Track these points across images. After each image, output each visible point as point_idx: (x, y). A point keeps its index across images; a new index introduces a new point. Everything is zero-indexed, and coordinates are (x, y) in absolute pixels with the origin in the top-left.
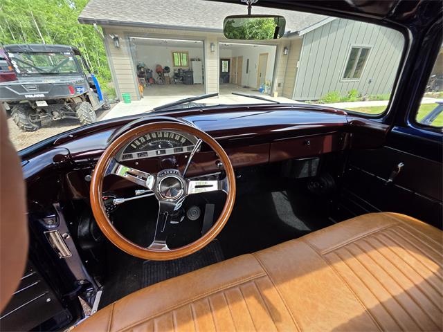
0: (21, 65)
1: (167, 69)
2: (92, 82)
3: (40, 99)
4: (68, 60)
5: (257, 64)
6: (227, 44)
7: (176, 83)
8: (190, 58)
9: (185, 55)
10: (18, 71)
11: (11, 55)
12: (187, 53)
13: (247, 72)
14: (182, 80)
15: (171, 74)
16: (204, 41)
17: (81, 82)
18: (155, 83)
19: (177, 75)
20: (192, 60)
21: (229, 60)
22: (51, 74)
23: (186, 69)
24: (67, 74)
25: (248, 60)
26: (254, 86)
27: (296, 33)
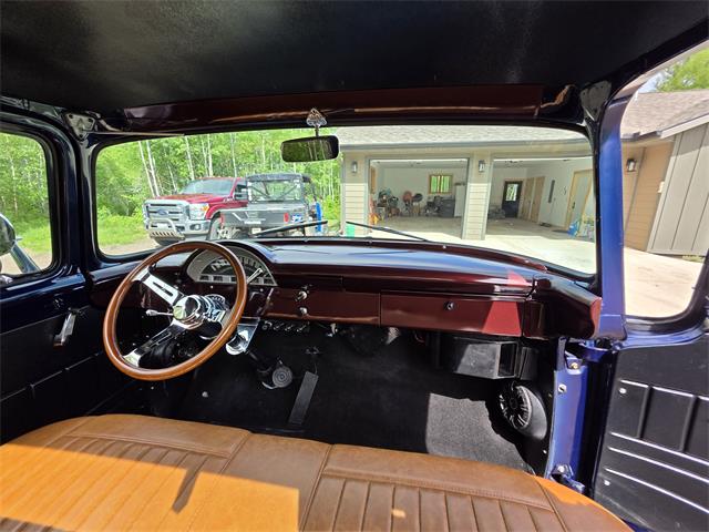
0: (255, 193)
1: (418, 197)
2: (315, 210)
3: (256, 226)
4: (295, 187)
5: (568, 189)
6: (514, 160)
7: (427, 215)
8: (454, 182)
9: (447, 178)
10: (250, 199)
11: (249, 184)
12: (451, 176)
13: (550, 201)
14: (437, 211)
15: (423, 203)
16: (469, 159)
17: (300, 210)
18: (398, 214)
19: (430, 205)
20: (457, 184)
21: (520, 183)
22: (277, 201)
23: (447, 196)
24: (290, 202)
25: (553, 182)
26: (560, 222)
27: (653, 134)
